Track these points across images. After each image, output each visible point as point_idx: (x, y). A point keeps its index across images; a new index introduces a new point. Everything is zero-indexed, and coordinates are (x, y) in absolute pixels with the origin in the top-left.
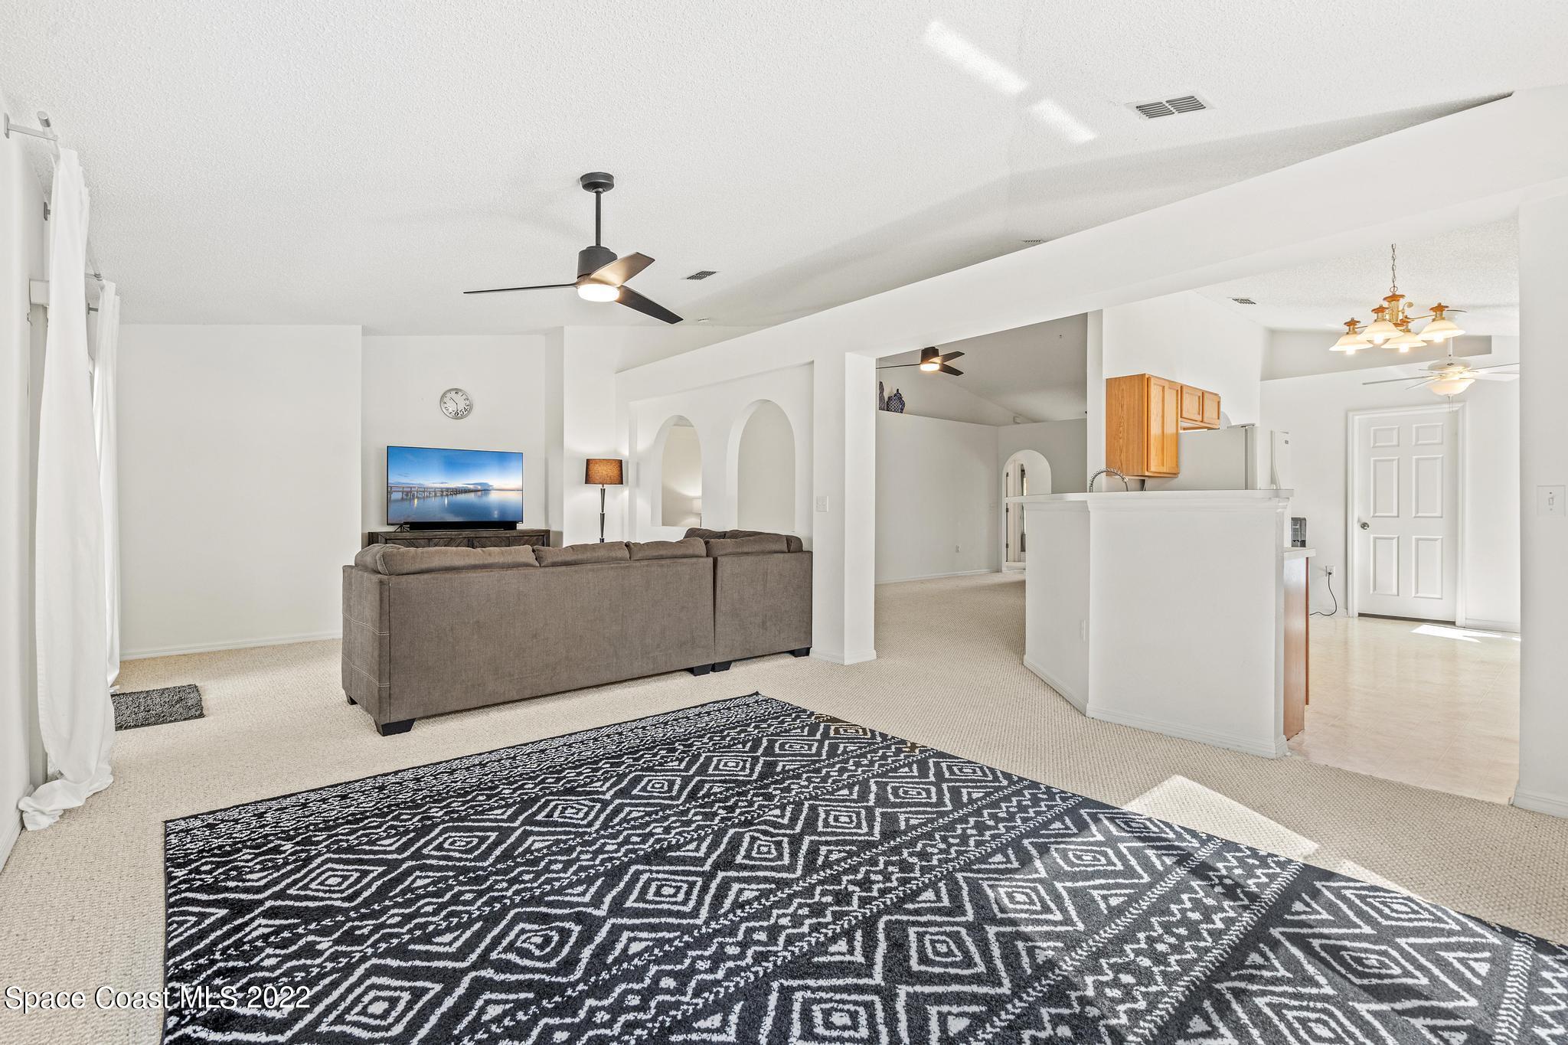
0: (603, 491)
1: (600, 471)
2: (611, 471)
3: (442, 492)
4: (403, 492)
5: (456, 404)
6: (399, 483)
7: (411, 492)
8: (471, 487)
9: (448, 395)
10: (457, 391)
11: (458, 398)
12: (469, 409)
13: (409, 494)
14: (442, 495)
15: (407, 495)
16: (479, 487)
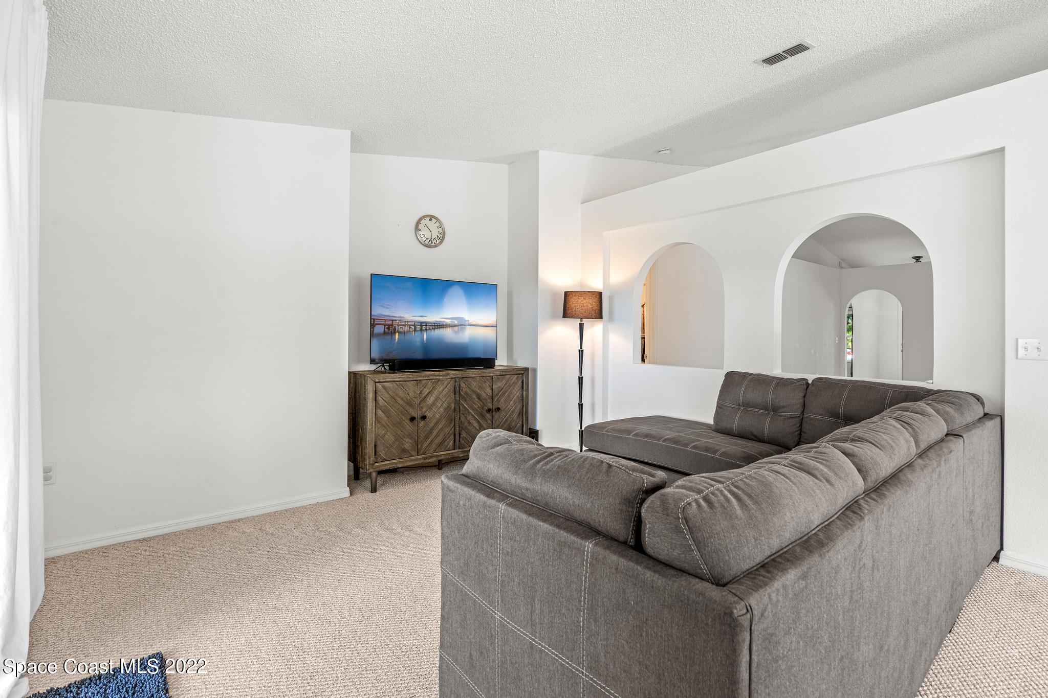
0: (581, 327)
1: (576, 304)
2: (589, 304)
3: (421, 326)
4: (385, 325)
5: (429, 231)
6: (382, 315)
7: (392, 325)
8: (448, 321)
9: (423, 222)
10: (431, 217)
11: (433, 225)
12: (442, 237)
13: (391, 328)
14: (421, 330)
15: (389, 329)
16: (456, 322)
